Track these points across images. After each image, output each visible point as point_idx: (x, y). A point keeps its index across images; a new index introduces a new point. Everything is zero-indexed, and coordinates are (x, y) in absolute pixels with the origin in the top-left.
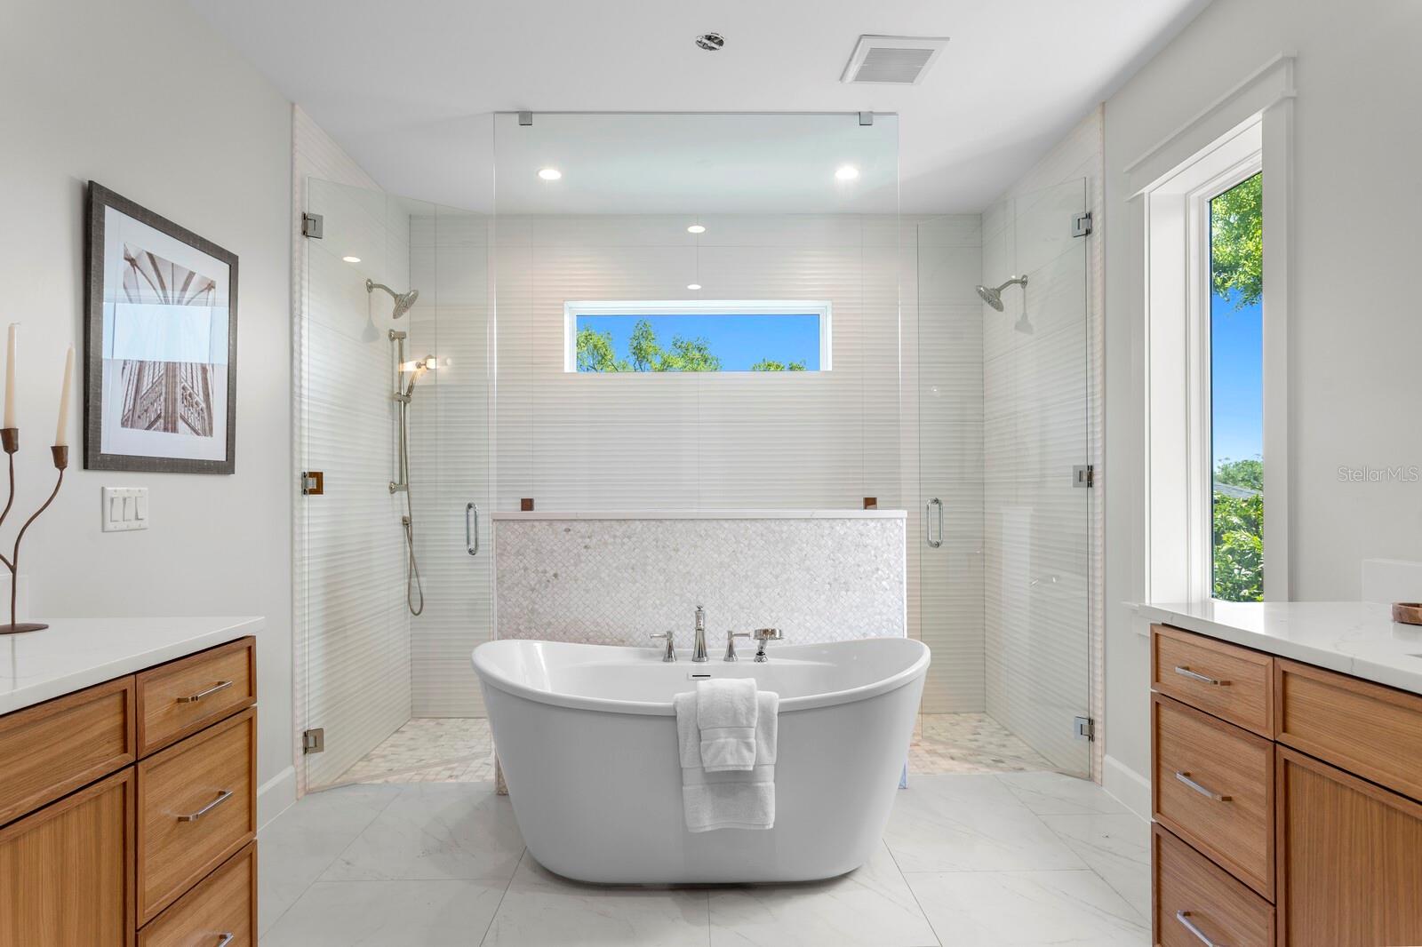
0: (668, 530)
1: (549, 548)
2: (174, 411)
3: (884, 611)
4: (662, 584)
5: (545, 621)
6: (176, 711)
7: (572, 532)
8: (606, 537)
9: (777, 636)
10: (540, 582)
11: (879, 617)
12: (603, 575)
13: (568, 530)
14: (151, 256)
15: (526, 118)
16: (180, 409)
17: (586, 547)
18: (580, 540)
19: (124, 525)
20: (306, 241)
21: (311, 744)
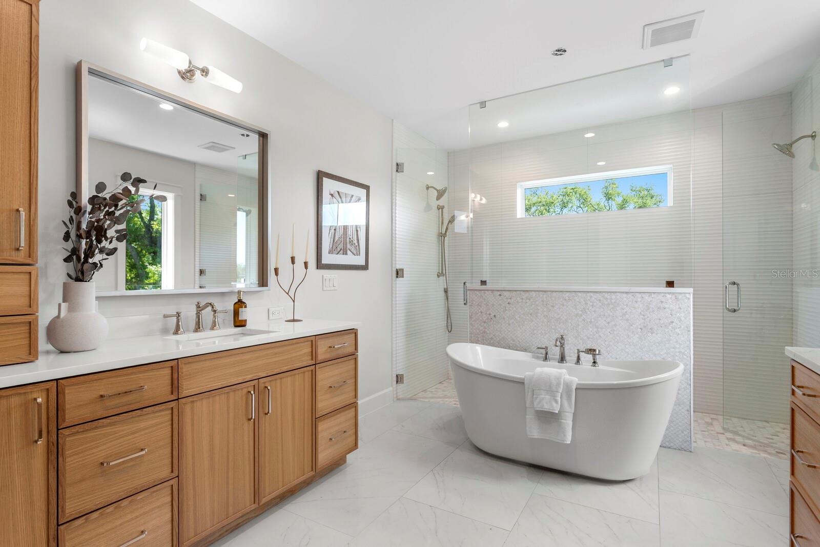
0: (549, 296)
1: (492, 303)
2: (346, 247)
3: (678, 346)
4: (546, 323)
5: (490, 337)
6: (329, 350)
7: (502, 296)
8: (518, 299)
9: (597, 353)
10: (488, 319)
11: (673, 350)
12: (516, 317)
13: (500, 295)
14: (338, 192)
15: (483, 104)
16: (348, 246)
17: (509, 303)
18: (506, 300)
19: (329, 289)
20: (398, 174)
21: (399, 380)
